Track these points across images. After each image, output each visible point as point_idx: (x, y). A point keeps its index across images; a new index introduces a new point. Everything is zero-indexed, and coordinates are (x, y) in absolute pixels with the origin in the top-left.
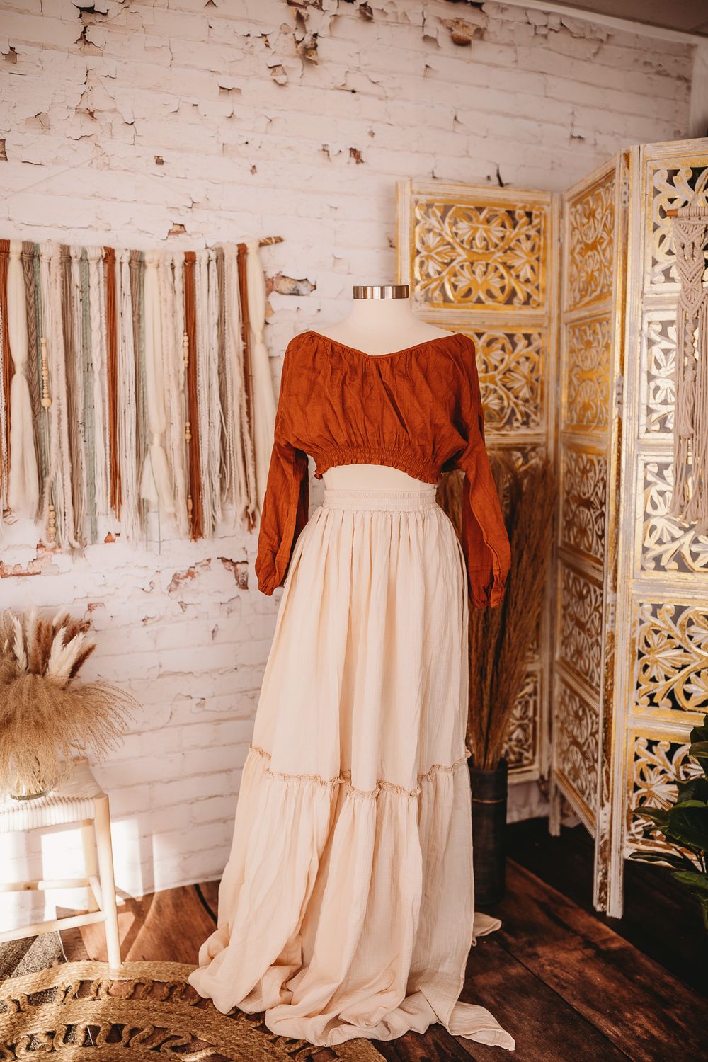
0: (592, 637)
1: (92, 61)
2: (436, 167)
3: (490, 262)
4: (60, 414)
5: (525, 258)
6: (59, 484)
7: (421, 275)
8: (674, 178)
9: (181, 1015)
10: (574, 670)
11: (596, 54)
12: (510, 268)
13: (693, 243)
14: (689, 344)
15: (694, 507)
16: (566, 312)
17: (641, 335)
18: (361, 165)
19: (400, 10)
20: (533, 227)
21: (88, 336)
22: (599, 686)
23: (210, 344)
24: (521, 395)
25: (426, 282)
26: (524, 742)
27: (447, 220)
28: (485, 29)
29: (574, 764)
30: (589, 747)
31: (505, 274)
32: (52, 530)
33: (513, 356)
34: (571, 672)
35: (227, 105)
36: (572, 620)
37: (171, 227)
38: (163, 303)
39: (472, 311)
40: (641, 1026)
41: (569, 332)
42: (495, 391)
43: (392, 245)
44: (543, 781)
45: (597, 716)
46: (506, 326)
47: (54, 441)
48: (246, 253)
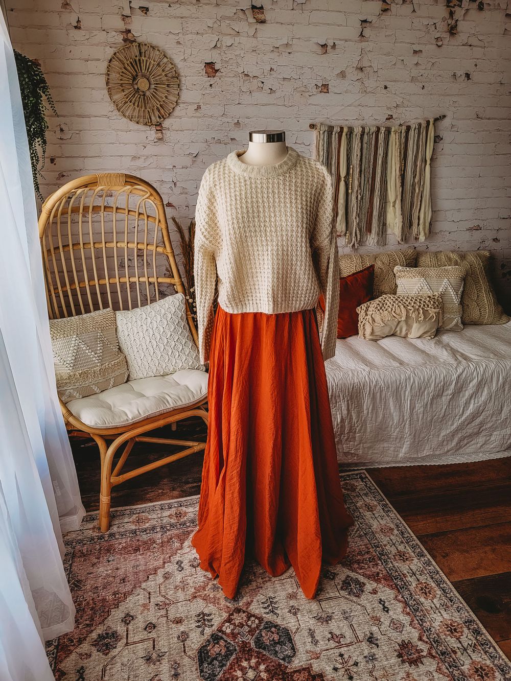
1: (364, 44)
2: (502, 78)
18: (469, 80)
35: (416, 59)
37: (387, 116)
43: (478, 117)
48: (429, 124)
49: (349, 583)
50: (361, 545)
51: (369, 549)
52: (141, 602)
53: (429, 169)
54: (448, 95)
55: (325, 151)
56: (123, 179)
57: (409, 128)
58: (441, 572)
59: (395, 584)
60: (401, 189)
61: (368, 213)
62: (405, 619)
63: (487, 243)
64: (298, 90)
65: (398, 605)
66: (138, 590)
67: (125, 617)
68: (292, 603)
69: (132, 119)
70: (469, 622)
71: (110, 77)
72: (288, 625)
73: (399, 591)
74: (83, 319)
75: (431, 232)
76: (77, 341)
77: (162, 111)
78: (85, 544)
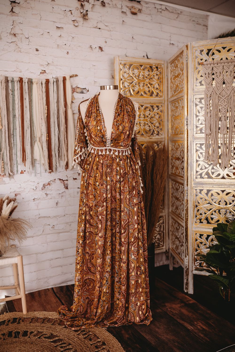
0: (181, 202)
1: (15, 18)
2: (127, 53)
3: (145, 82)
4: (5, 131)
5: (156, 81)
6: (5, 154)
7: (123, 87)
8: (202, 53)
9: (47, 327)
10: (175, 214)
11: (177, 18)
12: (151, 84)
13: (209, 73)
14: (209, 105)
15: (212, 157)
16: (170, 98)
17: (193, 103)
18: (103, 52)
19: (114, 3)
20: (158, 71)
21: (14, 106)
22: (183, 218)
23: (54, 109)
24: (156, 125)
25: (124, 89)
26: (160, 239)
27: (131, 69)
28: (141, 9)
29: (177, 245)
30: (181, 238)
31: (150, 87)
32: (3, 169)
33: (153, 113)
34: (175, 215)
35: (59, 32)
36: (174, 198)
37: (41, 71)
38: (39, 95)
39: (139, 98)
40: (200, 326)
41: (171, 105)
42: (148, 124)
43: (113, 77)
44: (167, 252)
45: (183, 227)
46: (150, 103)
47: (3, 140)
54: (89, 60)
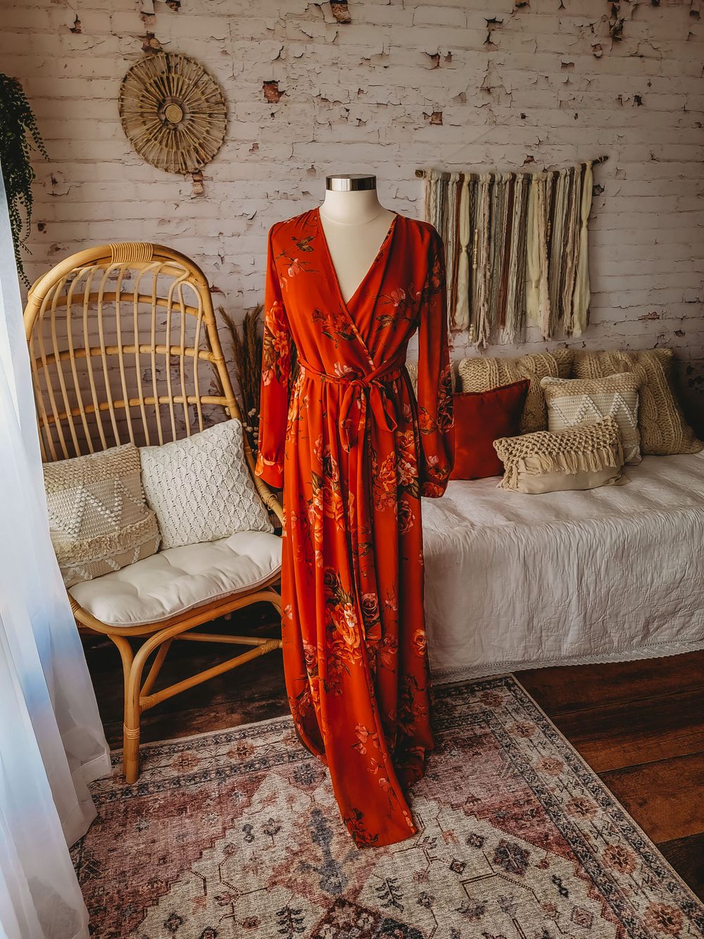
1: (492, 55)
2: (684, 103)
18: (640, 106)
37: (526, 158)
48: (586, 169)
49: (505, 853)
50: (517, 791)
51: (529, 796)
52: (194, 894)
53: (586, 234)
54: (612, 127)
55: (438, 209)
56: (150, 252)
57: (556, 175)
58: (639, 829)
59: (574, 851)
60: (547, 262)
61: (500, 297)
62: (594, 907)
63: (667, 338)
64: (399, 120)
65: (581, 883)
66: (187, 875)
67: (169, 920)
68: (422, 887)
69: (159, 165)
70: (688, 907)
71: (126, 103)
72: (419, 924)
73: (580, 862)
74: (92, 461)
75: (590, 323)
76: (83, 495)
77: (202, 152)
78: (103, 803)
